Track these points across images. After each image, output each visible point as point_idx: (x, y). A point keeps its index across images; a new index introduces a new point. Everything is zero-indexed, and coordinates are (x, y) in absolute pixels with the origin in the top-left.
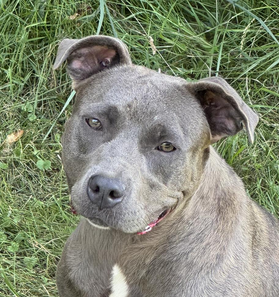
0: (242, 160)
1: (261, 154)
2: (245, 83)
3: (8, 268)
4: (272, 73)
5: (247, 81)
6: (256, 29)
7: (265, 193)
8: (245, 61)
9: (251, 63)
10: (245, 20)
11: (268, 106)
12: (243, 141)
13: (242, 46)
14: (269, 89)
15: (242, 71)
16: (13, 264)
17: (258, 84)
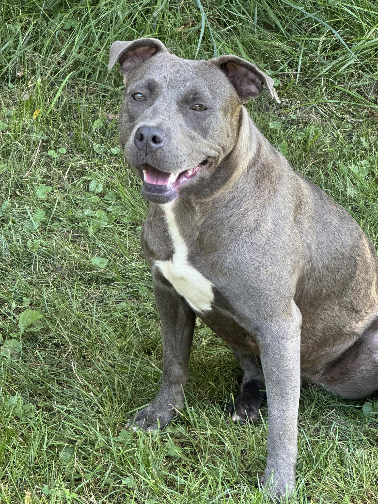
0: (318, 145)
1: (333, 140)
2: (321, 82)
3: (123, 236)
4: (343, 73)
5: (323, 81)
6: (331, 37)
7: (335, 173)
8: (322, 64)
9: (326, 66)
10: (322, 30)
11: (340, 101)
12: (318, 130)
13: (319, 52)
14: (341, 87)
15: (319, 72)
16: (127, 232)
17: (332, 83)
